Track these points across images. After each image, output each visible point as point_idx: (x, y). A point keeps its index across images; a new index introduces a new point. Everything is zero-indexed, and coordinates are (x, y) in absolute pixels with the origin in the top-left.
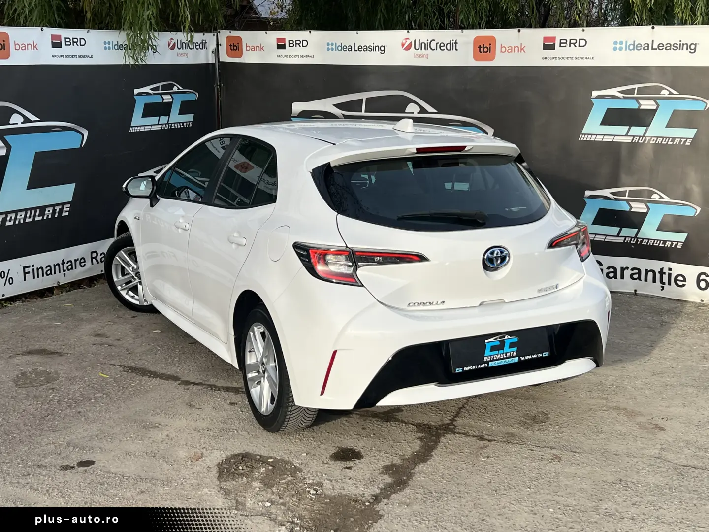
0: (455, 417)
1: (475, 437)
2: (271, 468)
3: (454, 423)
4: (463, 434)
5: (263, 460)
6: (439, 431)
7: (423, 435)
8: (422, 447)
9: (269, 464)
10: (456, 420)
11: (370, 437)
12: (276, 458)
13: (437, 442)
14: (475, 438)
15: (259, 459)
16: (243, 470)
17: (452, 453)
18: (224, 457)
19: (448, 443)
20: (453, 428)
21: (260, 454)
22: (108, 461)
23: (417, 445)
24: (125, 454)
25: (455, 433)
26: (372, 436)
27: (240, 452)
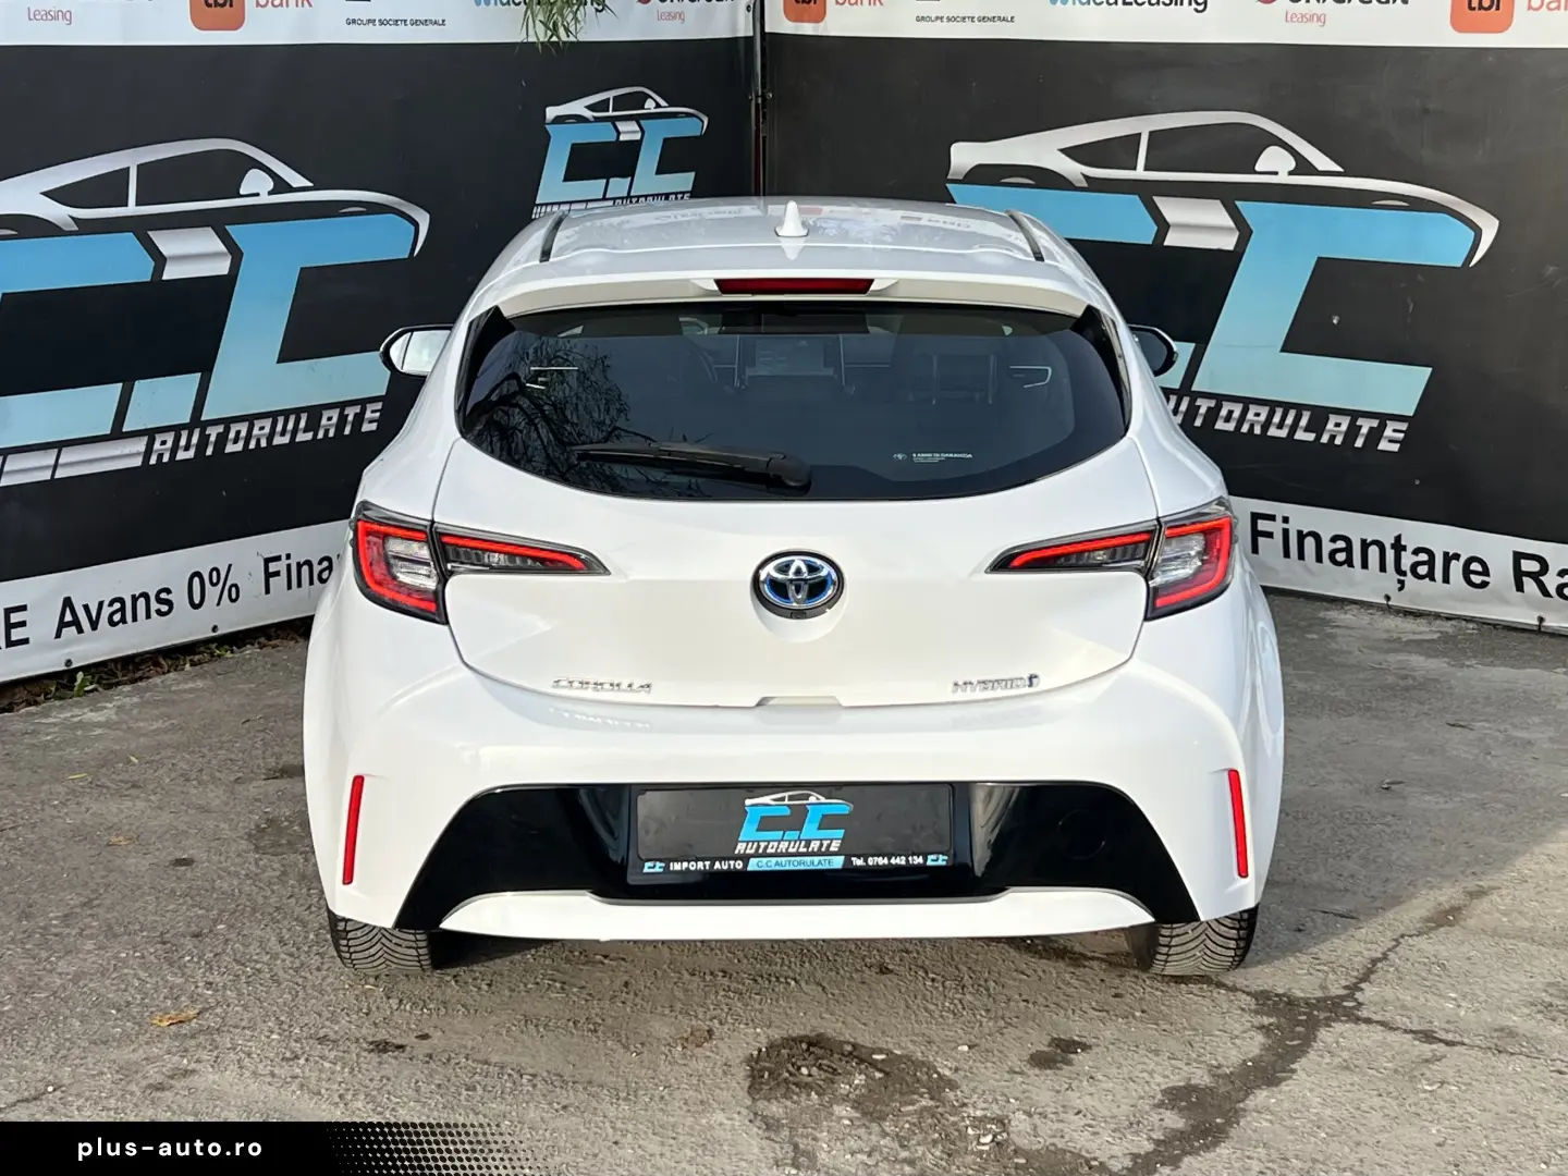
0: (1362, 980)
1: (1411, 1031)
2: (878, 1075)
3: (1358, 995)
4: (1381, 1023)
5: (859, 1056)
6: (1316, 1013)
7: (1271, 1020)
8: (1266, 1048)
9: (874, 1064)
10: (1362, 989)
11: (1134, 1016)
12: (892, 1053)
13: (1308, 1040)
14: (1409, 1036)
15: (850, 1053)
16: (810, 1075)
17: (1347, 1068)
18: (763, 1043)
19: (1337, 1043)
20: (1354, 1007)
21: (852, 1040)
22: (483, 1037)
23: (1254, 1045)
24: (523, 1022)
25: (1358, 1020)
26: (1138, 1014)
27: (802, 1033)
